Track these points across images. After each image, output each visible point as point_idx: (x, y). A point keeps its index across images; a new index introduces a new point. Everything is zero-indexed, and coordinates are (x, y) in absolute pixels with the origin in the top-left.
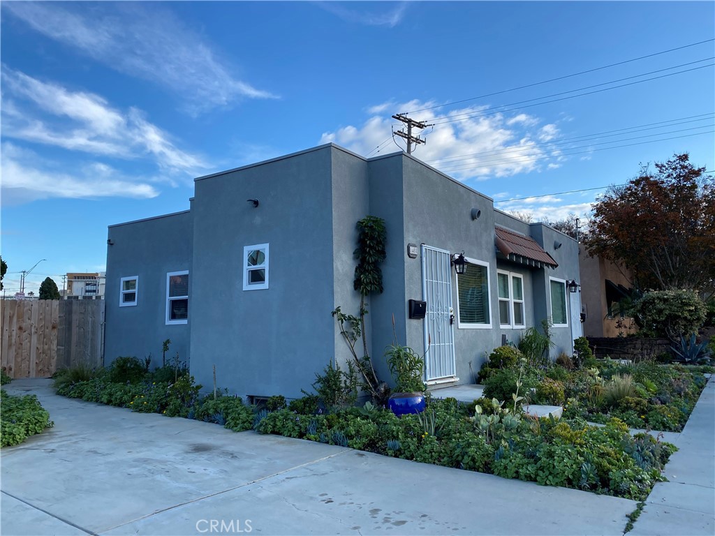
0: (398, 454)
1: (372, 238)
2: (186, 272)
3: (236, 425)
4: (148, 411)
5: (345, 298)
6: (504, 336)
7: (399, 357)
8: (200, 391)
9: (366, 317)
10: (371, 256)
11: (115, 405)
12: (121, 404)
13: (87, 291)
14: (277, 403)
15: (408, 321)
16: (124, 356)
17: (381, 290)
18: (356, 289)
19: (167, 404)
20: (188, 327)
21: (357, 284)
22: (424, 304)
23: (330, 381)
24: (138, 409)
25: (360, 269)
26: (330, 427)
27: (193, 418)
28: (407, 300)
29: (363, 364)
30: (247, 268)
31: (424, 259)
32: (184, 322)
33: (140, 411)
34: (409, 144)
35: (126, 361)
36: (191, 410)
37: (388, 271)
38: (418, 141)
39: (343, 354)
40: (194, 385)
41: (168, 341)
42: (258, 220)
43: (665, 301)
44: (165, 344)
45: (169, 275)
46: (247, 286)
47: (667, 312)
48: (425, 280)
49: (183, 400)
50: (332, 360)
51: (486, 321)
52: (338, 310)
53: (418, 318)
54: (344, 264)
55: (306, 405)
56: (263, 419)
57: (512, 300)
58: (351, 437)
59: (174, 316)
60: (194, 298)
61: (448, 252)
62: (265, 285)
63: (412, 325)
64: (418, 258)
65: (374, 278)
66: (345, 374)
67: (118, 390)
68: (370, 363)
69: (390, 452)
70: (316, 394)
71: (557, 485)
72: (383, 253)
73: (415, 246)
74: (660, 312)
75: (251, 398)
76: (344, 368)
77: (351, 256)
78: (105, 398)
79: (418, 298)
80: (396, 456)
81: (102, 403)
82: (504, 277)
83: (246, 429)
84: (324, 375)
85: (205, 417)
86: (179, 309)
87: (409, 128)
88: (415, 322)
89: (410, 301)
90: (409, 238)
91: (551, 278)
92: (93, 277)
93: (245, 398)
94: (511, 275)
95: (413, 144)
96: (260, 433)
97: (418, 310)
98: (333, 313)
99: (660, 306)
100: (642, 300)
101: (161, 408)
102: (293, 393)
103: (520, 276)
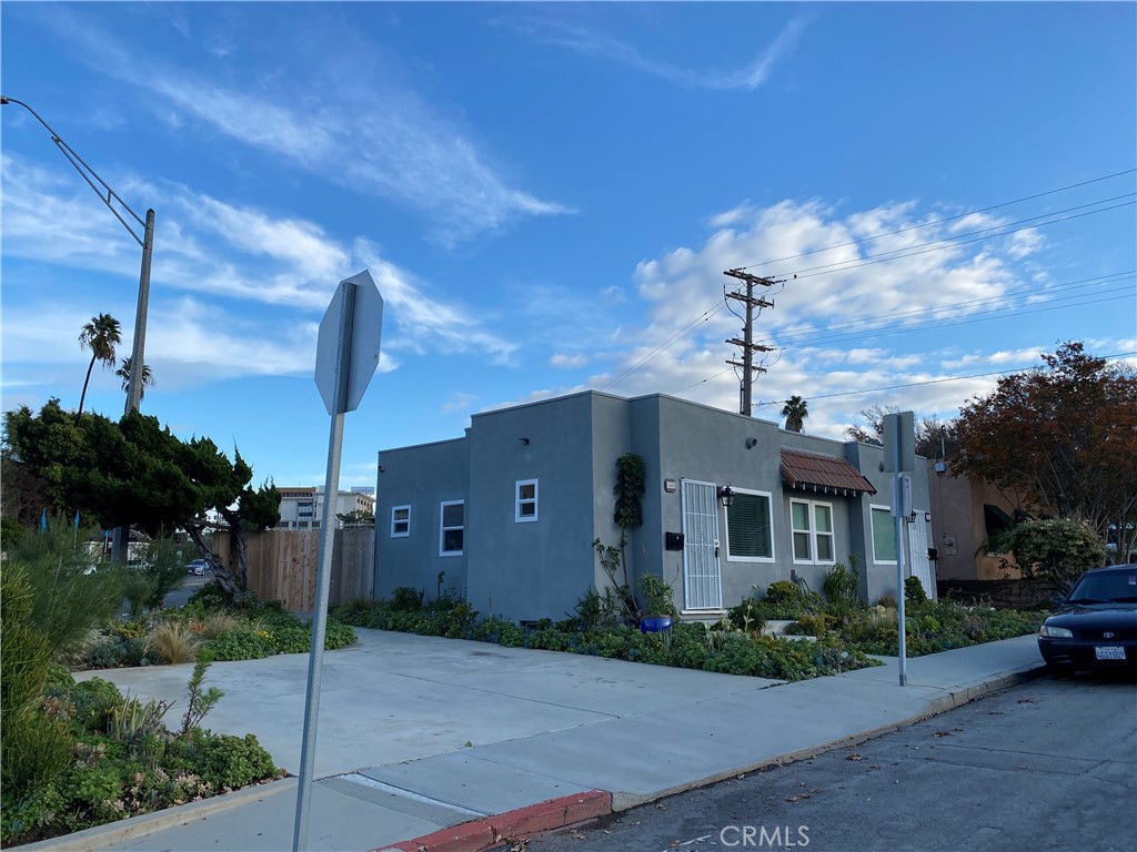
0: (637, 659)
1: (630, 475)
2: (462, 502)
3: (509, 642)
4: (431, 634)
5: (605, 530)
6: (793, 572)
7: (648, 583)
8: (477, 618)
9: (626, 548)
10: (629, 490)
11: (399, 631)
12: (404, 630)
13: (301, 515)
14: (545, 624)
15: (665, 552)
16: (404, 586)
17: (641, 523)
18: (616, 521)
19: (448, 628)
20: (464, 559)
21: (617, 517)
22: (682, 537)
23: (590, 606)
24: (422, 632)
25: (620, 504)
26: (587, 641)
27: (471, 639)
28: (664, 532)
29: (622, 592)
30: (518, 501)
31: (683, 493)
32: (460, 553)
33: (424, 634)
34: (749, 309)
35: (405, 591)
36: (470, 632)
37: (647, 504)
38: (762, 303)
39: (603, 581)
40: (472, 612)
41: (443, 573)
42: (528, 457)
43: (1044, 532)
44: (440, 577)
45: (443, 504)
46: (519, 518)
47: (1047, 547)
48: (684, 513)
49: (462, 625)
50: (592, 585)
51: (767, 553)
52: (598, 541)
53: (677, 549)
54: (604, 499)
55: (568, 626)
56: (531, 636)
57: (813, 532)
58: (603, 648)
59: (448, 547)
60: (470, 530)
61: (714, 485)
62: (534, 518)
63: (670, 556)
64: (677, 492)
65: (633, 511)
66: (602, 599)
67: (402, 616)
68: (631, 592)
69: (630, 658)
70: (578, 616)
71: (743, 674)
72: (642, 488)
73: (673, 481)
74: (1038, 547)
75: (523, 623)
76: (602, 593)
77: (612, 490)
78: (390, 624)
79: (677, 531)
80: (636, 661)
81: (386, 629)
82: (805, 507)
83: (518, 646)
84: (584, 599)
85: (483, 637)
86: (454, 540)
87: (750, 287)
88: (673, 553)
89: (668, 534)
90: (665, 473)
91: (872, 506)
92: (309, 492)
93: (517, 624)
94: (812, 505)
95: (756, 309)
96: (529, 647)
97: (675, 542)
98: (594, 544)
99: (1038, 539)
100: (1014, 532)
101: (442, 631)
102: (558, 617)
103: (829, 504)
